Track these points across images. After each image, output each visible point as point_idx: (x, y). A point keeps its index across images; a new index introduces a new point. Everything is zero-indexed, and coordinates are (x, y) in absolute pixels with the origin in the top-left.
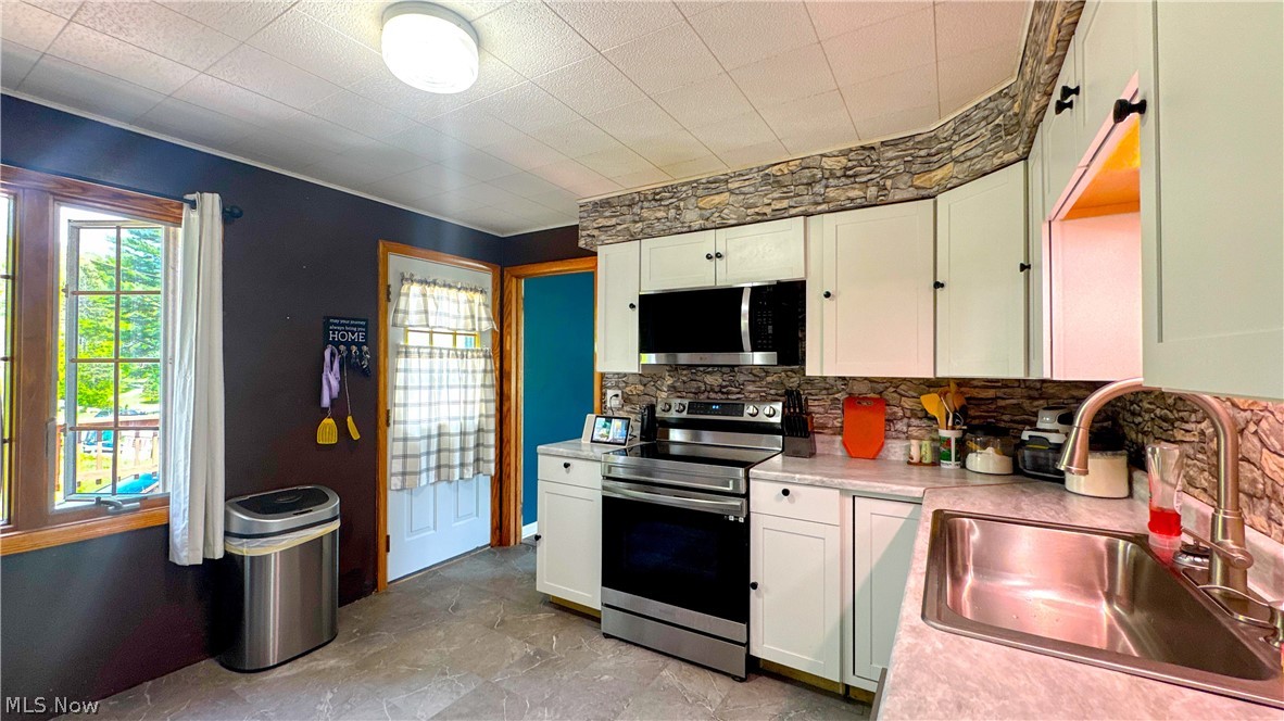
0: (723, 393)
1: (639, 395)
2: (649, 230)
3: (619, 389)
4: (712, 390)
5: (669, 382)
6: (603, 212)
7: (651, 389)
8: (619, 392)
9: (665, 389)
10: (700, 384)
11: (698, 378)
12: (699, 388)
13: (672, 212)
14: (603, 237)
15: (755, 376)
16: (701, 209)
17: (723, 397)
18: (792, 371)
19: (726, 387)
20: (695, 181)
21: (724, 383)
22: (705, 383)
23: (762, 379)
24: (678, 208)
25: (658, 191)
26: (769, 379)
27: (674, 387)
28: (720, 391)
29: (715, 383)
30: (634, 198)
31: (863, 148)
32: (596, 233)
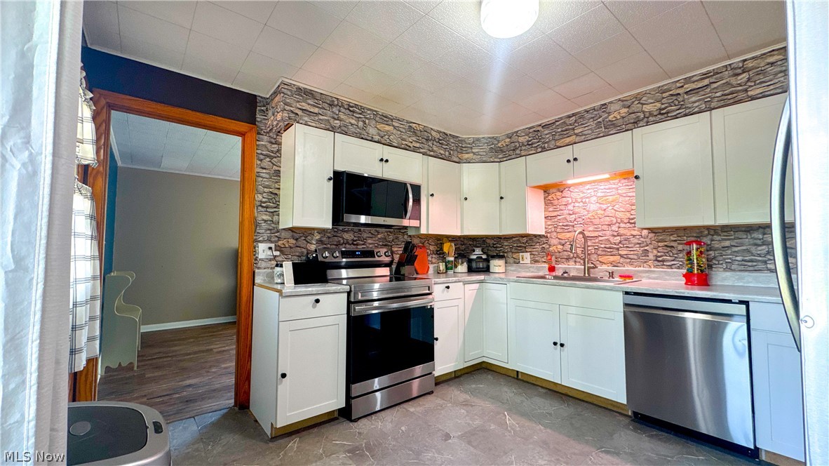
0: (354, 245)
1: (291, 248)
2: (344, 128)
3: (272, 242)
4: (348, 243)
5: (317, 238)
6: (307, 99)
7: (302, 242)
8: (273, 245)
9: (315, 243)
10: (340, 239)
11: (338, 235)
12: (339, 241)
13: (361, 124)
14: (306, 119)
15: (372, 234)
16: (378, 129)
17: (354, 247)
18: (390, 232)
19: (356, 241)
20: (376, 111)
21: (355, 239)
22: (343, 238)
23: (376, 236)
24: (364, 122)
25: (351, 104)
26: (379, 236)
27: (321, 241)
28: (353, 244)
29: (350, 238)
30: (333, 101)
31: (444, 133)
32: (300, 113)
